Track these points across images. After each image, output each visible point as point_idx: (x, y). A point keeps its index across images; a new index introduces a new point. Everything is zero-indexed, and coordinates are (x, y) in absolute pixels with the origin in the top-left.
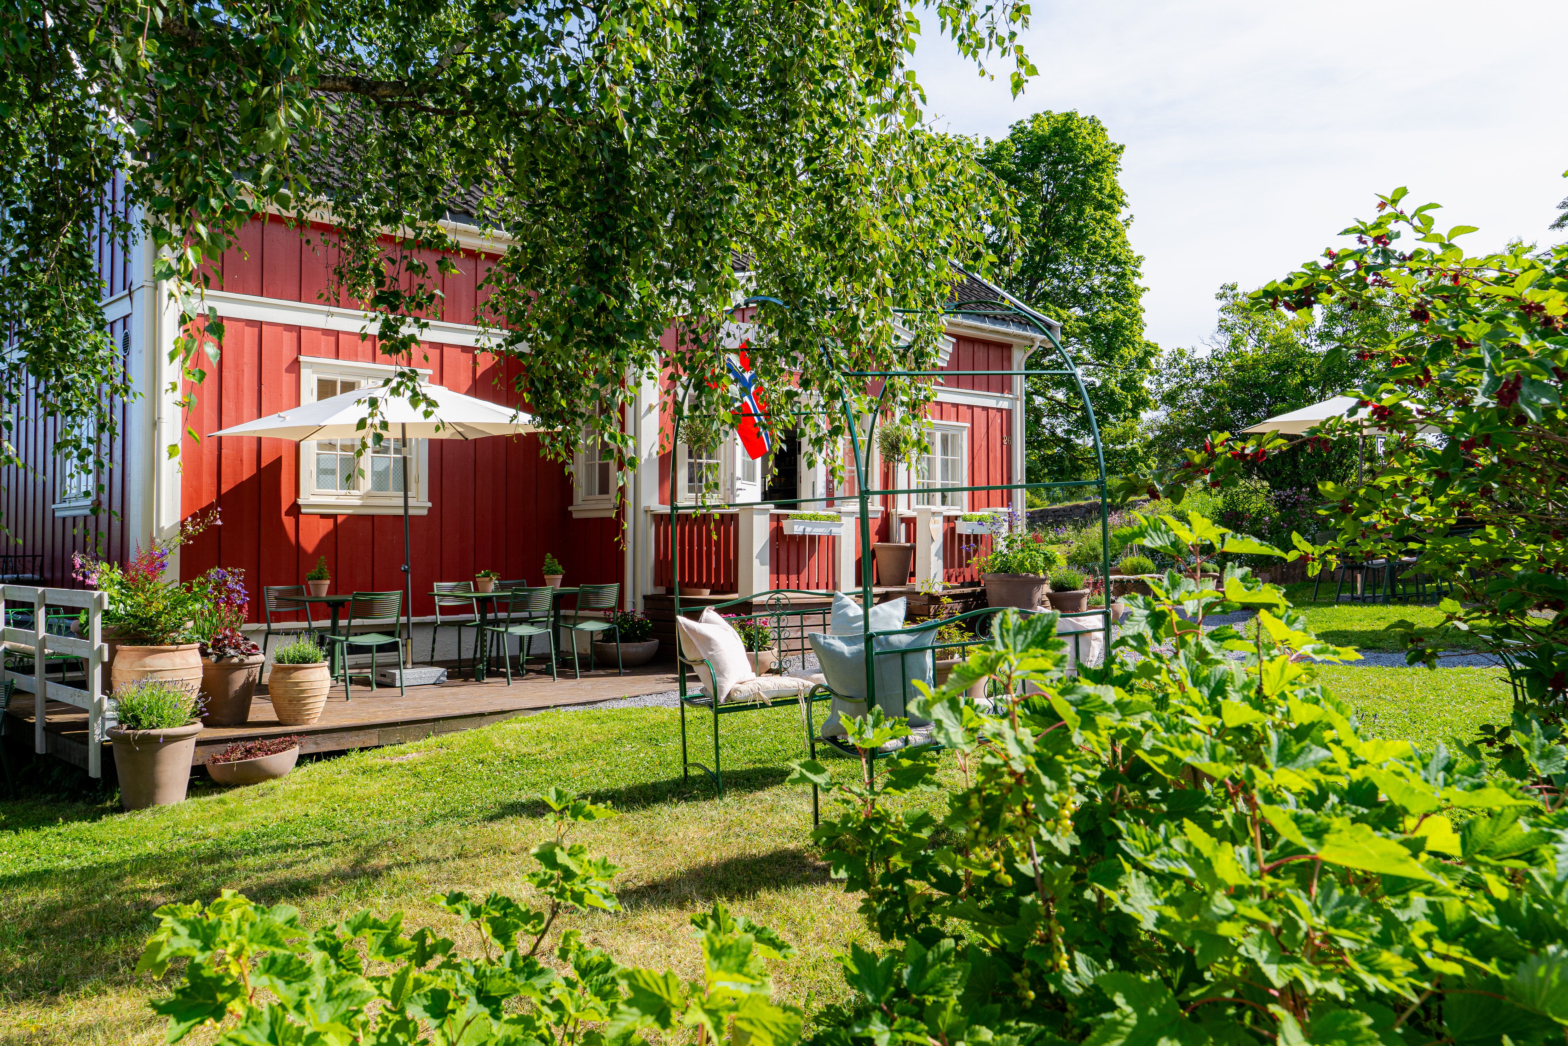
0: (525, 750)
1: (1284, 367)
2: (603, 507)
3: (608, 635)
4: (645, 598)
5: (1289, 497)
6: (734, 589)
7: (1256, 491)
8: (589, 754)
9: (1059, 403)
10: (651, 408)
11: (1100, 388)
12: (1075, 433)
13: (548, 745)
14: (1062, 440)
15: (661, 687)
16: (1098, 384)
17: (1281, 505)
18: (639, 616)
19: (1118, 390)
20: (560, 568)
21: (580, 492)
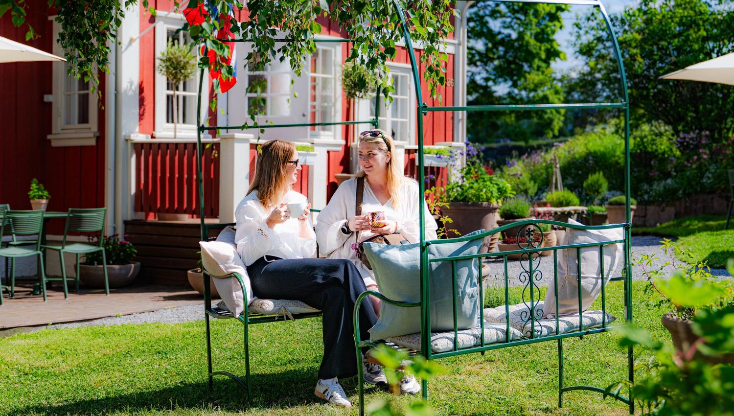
0: (38, 364)
1: (688, 24)
2: (85, 136)
3: (92, 258)
4: (126, 223)
5: (692, 139)
6: (214, 214)
7: (660, 135)
8: (103, 367)
9: (479, 53)
10: (131, 41)
11: (517, 40)
12: (494, 81)
13: (60, 358)
14: (481, 87)
15: (151, 305)
16: (514, 36)
17: (683, 146)
18: (121, 238)
19: (532, 41)
20: (46, 193)
21: (59, 121)
